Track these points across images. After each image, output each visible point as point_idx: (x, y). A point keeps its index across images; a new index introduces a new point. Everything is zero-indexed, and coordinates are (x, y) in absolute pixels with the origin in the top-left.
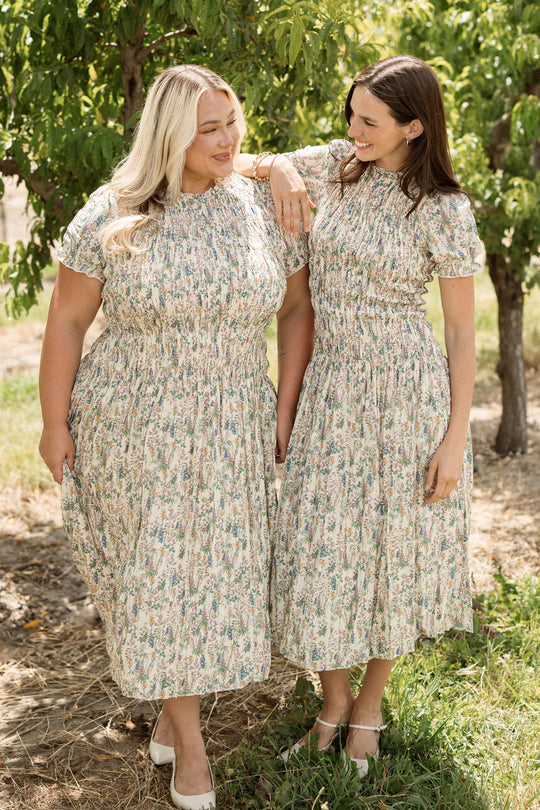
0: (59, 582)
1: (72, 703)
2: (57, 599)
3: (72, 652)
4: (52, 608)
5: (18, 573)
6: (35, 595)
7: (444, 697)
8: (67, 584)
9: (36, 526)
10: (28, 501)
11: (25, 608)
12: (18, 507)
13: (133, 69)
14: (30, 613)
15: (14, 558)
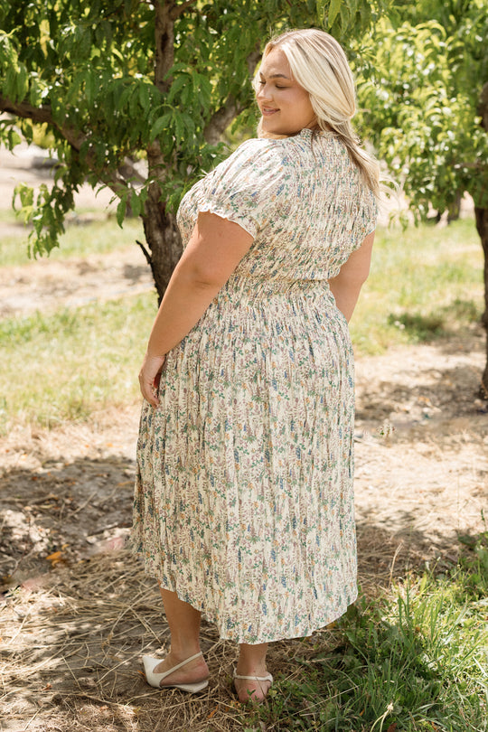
0: (76, 516)
1: (108, 631)
2: (76, 533)
3: (98, 583)
4: (72, 541)
5: (36, 507)
6: (54, 529)
7: (466, 627)
8: (84, 518)
9: (48, 462)
10: (37, 438)
11: (46, 541)
12: (30, 443)
13: (167, 25)
14: (51, 546)
15: (30, 493)
